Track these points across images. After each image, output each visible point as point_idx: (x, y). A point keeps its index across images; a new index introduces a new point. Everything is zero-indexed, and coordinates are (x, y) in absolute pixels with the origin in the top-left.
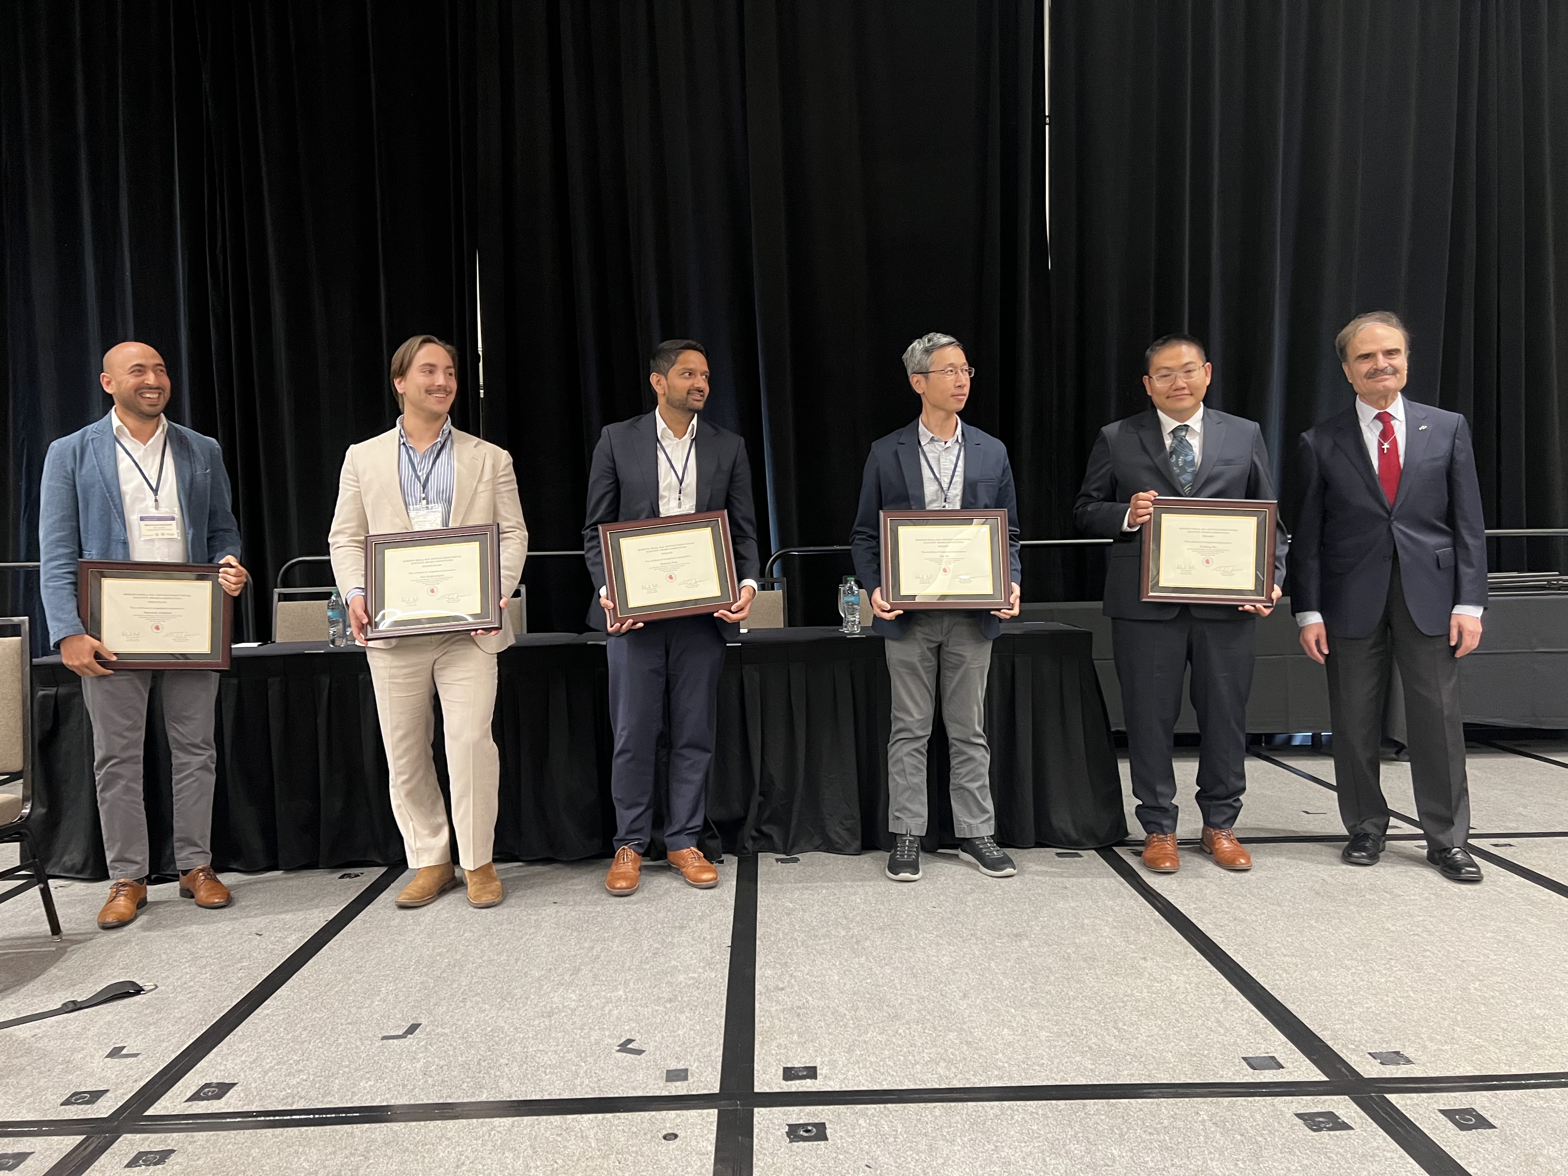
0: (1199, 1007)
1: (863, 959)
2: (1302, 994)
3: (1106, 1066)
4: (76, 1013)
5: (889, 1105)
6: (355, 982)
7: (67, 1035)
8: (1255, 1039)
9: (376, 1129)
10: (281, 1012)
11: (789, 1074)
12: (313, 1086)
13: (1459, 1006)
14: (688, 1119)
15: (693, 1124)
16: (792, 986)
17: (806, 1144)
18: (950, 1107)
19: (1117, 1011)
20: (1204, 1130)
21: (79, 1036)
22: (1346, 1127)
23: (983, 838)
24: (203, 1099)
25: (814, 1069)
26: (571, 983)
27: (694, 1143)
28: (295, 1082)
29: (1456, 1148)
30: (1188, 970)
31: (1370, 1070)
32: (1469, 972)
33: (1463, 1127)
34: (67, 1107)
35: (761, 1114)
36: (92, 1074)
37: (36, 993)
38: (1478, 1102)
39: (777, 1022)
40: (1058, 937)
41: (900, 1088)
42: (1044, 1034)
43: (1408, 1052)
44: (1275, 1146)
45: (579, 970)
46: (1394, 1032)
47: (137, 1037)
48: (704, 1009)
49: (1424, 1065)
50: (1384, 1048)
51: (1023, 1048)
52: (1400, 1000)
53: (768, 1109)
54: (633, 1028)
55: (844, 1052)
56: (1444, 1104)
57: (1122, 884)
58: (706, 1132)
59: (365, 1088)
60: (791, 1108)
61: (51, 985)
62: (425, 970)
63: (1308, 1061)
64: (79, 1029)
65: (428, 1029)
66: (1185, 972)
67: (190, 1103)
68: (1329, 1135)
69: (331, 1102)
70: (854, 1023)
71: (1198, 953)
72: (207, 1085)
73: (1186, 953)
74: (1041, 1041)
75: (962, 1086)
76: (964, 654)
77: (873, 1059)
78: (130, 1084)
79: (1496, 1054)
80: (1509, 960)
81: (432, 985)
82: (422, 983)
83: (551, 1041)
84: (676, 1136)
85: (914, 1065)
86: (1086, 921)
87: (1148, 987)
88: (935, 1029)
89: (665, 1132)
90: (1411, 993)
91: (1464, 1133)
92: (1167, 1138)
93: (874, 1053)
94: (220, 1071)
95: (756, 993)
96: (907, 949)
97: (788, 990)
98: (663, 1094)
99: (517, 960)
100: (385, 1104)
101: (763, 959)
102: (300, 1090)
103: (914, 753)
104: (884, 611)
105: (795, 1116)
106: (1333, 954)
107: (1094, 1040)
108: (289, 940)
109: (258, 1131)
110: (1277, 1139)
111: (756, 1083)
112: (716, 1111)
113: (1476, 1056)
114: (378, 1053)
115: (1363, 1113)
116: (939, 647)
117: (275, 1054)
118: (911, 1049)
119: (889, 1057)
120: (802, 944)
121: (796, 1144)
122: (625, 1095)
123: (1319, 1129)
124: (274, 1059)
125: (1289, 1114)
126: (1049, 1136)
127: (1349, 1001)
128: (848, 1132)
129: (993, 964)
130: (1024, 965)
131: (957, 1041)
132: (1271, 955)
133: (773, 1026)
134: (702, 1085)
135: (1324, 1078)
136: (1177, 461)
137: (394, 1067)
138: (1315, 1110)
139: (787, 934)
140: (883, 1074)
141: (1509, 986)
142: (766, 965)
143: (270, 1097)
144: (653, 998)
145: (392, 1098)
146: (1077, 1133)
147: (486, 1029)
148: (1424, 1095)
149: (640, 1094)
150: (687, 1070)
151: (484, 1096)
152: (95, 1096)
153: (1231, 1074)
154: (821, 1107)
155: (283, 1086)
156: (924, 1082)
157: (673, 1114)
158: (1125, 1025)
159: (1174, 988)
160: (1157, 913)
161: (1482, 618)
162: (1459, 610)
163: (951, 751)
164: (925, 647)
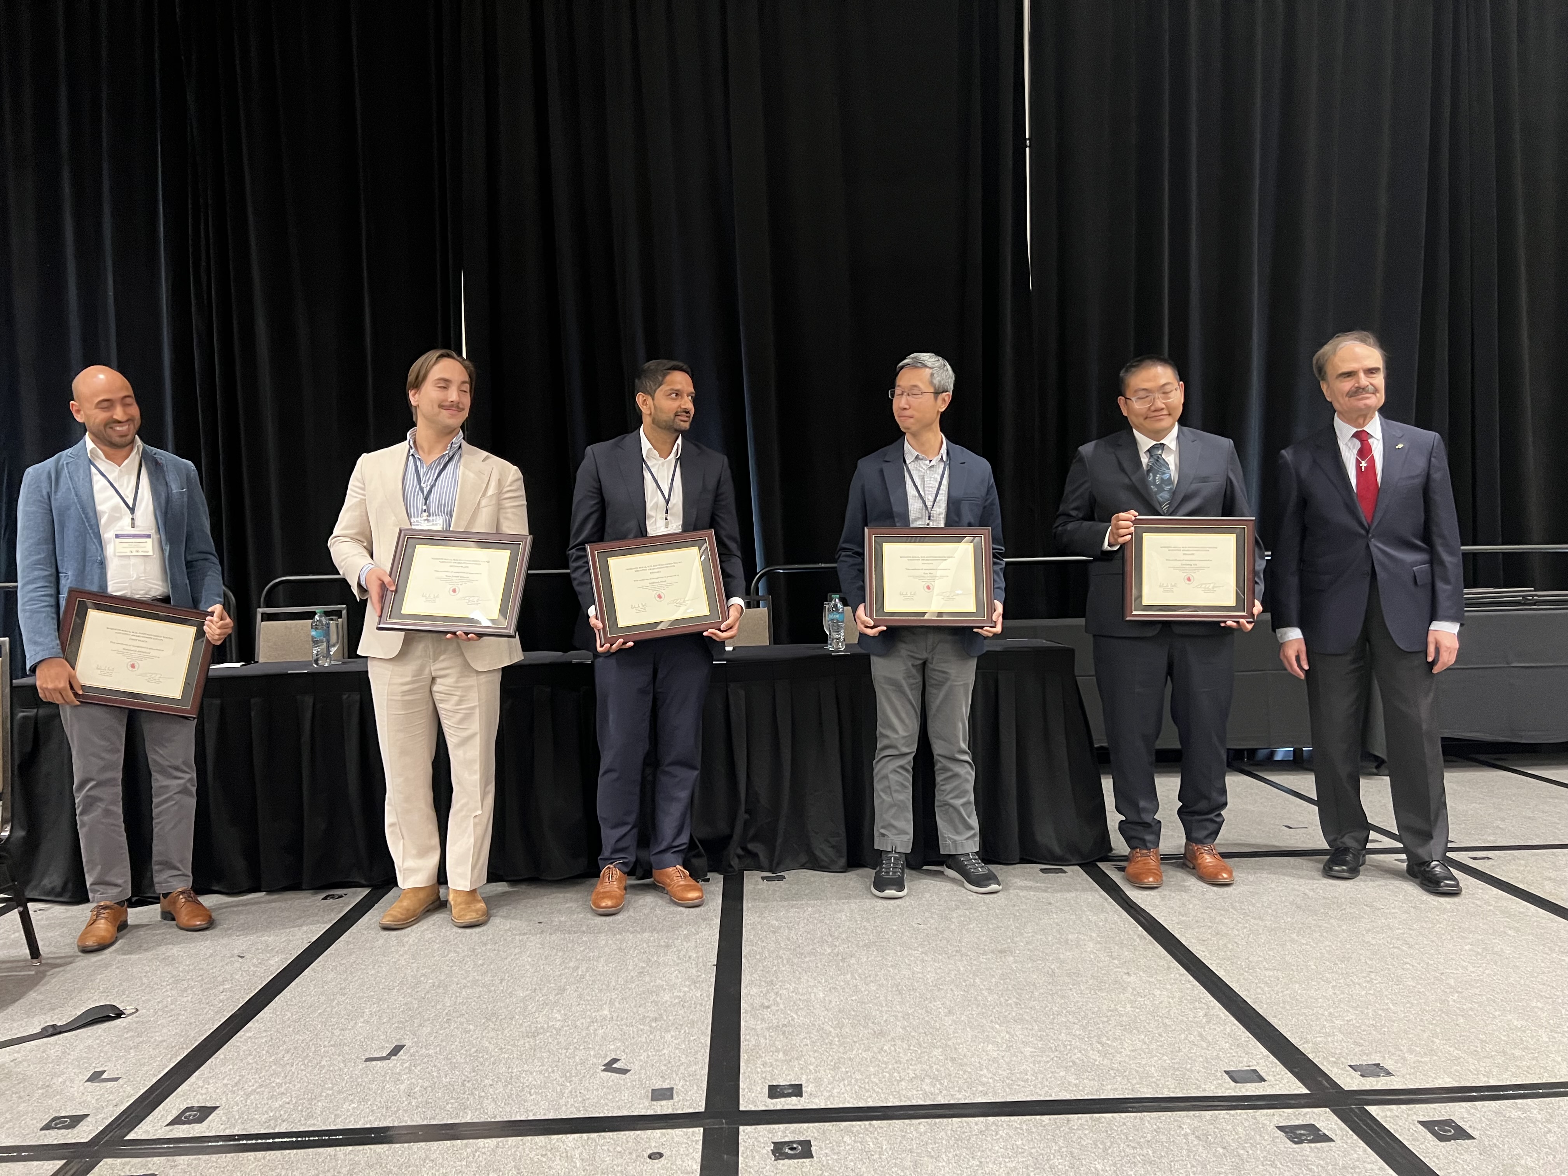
0: (1182, 1021)
1: (849, 977)
2: (1283, 1008)
3: (1090, 1080)
4: (56, 1037)
5: (874, 1122)
6: (339, 1004)
7: (46, 1059)
8: (1237, 1052)
9: (359, 1151)
10: (264, 1035)
11: (775, 1092)
12: (295, 1108)
13: (1438, 1018)
14: (673, 1138)
15: (678, 1143)
16: (778, 1005)
17: (791, 1161)
18: (935, 1123)
19: (1101, 1026)
20: (1187, 1143)
21: (58, 1061)
22: (1327, 1139)
23: (968, 854)
24: (184, 1123)
25: (800, 1086)
26: (556, 1002)
27: (679, 1162)
28: (277, 1106)
29: (1435, 1159)
30: (1171, 985)
31: (1351, 1082)
32: (1447, 984)
33: (1442, 1138)
34: (47, 1132)
35: (746, 1132)
36: (72, 1099)
37: (15, 1017)
38: (1457, 1113)
39: (762, 1040)
40: (1043, 952)
41: (885, 1105)
42: (1028, 1050)
43: (1388, 1064)
44: (1257, 1160)
45: (564, 990)
46: (1374, 1045)
47: (117, 1061)
48: (689, 1028)
49: (1403, 1077)
50: (1365, 1061)
51: (1008, 1064)
52: (1380, 1012)
53: (754, 1127)
54: (618, 1048)
55: (829, 1069)
56: (1424, 1115)
57: (1106, 900)
58: (691, 1151)
59: (348, 1110)
60: (776, 1126)
61: (30, 1009)
62: (409, 991)
63: (1290, 1074)
64: (59, 1053)
65: (412, 1051)
66: (1169, 987)
67: (171, 1127)
68: (1310, 1147)
69: (314, 1125)
70: (839, 1041)
71: (1181, 968)
72: (189, 1109)
73: (1169, 968)
74: (1025, 1057)
75: (947, 1102)
76: (949, 671)
77: (859, 1077)
78: (111, 1108)
79: (1474, 1065)
81: (416, 1006)
82: (406, 1004)
83: (536, 1061)
84: (661, 1155)
85: (899, 1082)
86: (1070, 936)
87: (1131, 1002)
88: (920, 1045)
89: (650, 1152)
90: (1391, 1006)
91: (1443, 1144)
92: (1150, 1152)
93: (859, 1071)
94: (202, 1094)
95: (742, 1011)
96: (892, 966)
97: (774, 1008)
98: (648, 1114)
99: (502, 980)
100: (368, 1126)
101: (748, 977)
102: (282, 1113)
103: (899, 770)
104: (867, 627)
105: (780, 1134)
106: (1314, 967)
107: (1079, 1055)
108: (271, 962)
109: (241, 1154)
110: (1259, 1152)
111: (741, 1102)
112: (702, 1129)
113: (1455, 1068)
114: (362, 1075)
115: (1343, 1125)
116: (924, 664)
117: (257, 1076)
118: (896, 1066)
119: (874, 1074)
120: (788, 962)
121: (781, 1162)
122: (610, 1115)
123: (1301, 1142)
124: (256, 1082)
125: (1271, 1127)
126: (1033, 1151)
127: (1330, 1013)
128: (833, 1149)
129: (977, 980)
130: (1008, 980)
131: (941, 1058)
132: (1253, 968)
133: (758, 1045)
134: (687, 1103)
135: (1305, 1091)
136: (1154, 479)
137: (378, 1089)
138: (1297, 1123)
139: (773, 952)
140: (868, 1091)
141: (1488, 999)
142: (752, 983)
143: (252, 1120)
144: (638, 1018)
145: (375, 1120)
146: (1061, 1148)
147: (470, 1050)
148: (1404, 1107)
149: (626, 1113)
150: (672, 1089)
151: (469, 1117)
152: (75, 1121)
153: (1213, 1087)
154: (806, 1125)
155: (265, 1109)
156: (909, 1099)
157: (658, 1133)
158: (1108, 1040)
159: (1157, 1003)
160: (1140, 928)
161: (1459, 633)
162: (1436, 626)
163: (936, 768)
164: (910, 664)
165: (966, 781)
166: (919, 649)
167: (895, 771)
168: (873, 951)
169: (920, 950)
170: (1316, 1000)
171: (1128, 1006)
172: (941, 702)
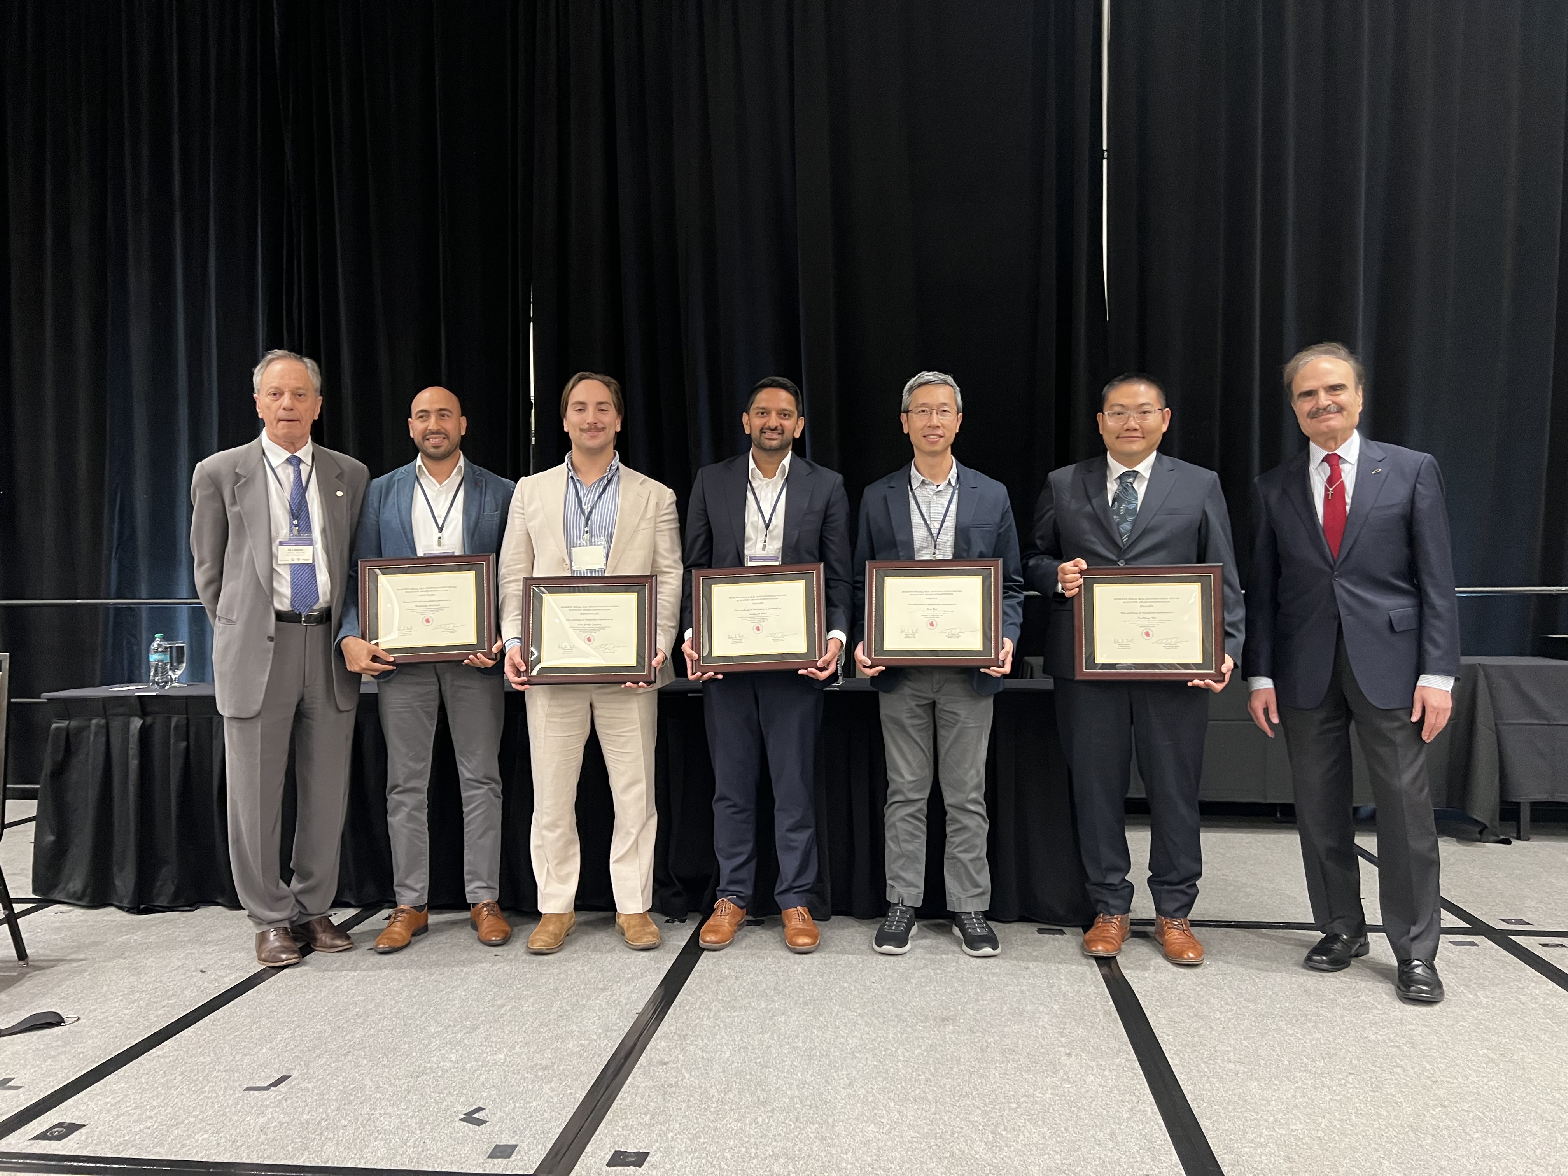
0: (1101, 1114)
1: (767, 1036)
6: (258, 1028)
11: (617, 1158)
12: (152, 1134)
16: (677, 1062)
19: (1006, 1113)
23: (970, 913)
24: (47, 1139)
25: (648, 1154)
26: (460, 1042)
28: (138, 1129)
32: (1435, 1094)
42: (909, 1135)
45: (477, 1028)
47: (30, 1069)
48: (573, 1080)
52: (1336, 1123)
54: (490, 1096)
55: (688, 1138)
59: (197, 1141)
62: (331, 1018)
65: (294, 1082)
67: (33, 1142)
69: (158, 1153)
70: (716, 1107)
72: (59, 1125)
73: (1119, 1051)
74: (903, 1142)
76: (960, 712)
77: (712, 1149)
80: (1491, 1083)
81: (327, 1035)
82: (319, 1033)
83: (403, 1104)
86: (1029, 1007)
87: (1055, 1088)
88: (797, 1119)
93: (716, 1142)
94: (79, 1111)
95: (636, 1067)
96: (819, 1027)
97: (671, 1065)
99: (421, 1014)
101: (665, 1029)
102: (138, 1137)
103: (910, 818)
104: (864, 667)
106: (1286, 1063)
107: (963, 1146)
108: (226, 979)
111: (576, 1166)
114: (233, 1105)
116: (934, 704)
117: (139, 1097)
118: (759, 1140)
119: (732, 1148)
120: (714, 1015)
122: (438, 1170)
124: (135, 1103)
127: (1276, 1120)
129: (900, 1051)
130: (933, 1053)
132: (1215, 1059)
133: (631, 1104)
134: (521, 1163)
136: (1119, 508)
137: (238, 1121)
139: (705, 1003)
140: (714, 1166)
141: (1475, 1116)
144: (527, 1065)
145: (215, 1153)
147: (349, 1086)
149: (454, 1169)
150: (516, 1146)
155: (125, 1132)
158: (1005, 1130)
159: (1083, 1090)
160: (1111, 1003)
161: (1454, 690)
162: (1425, 681)
163: (947, 817)
164: (913, 704)
165: (976, 835)
166: (926, 689)
167: (903, 819)
168: (809, 1009)
169: (859, 1011)
170: (1269, 1103)
171: (1049, 1092)
172: (951, 746)
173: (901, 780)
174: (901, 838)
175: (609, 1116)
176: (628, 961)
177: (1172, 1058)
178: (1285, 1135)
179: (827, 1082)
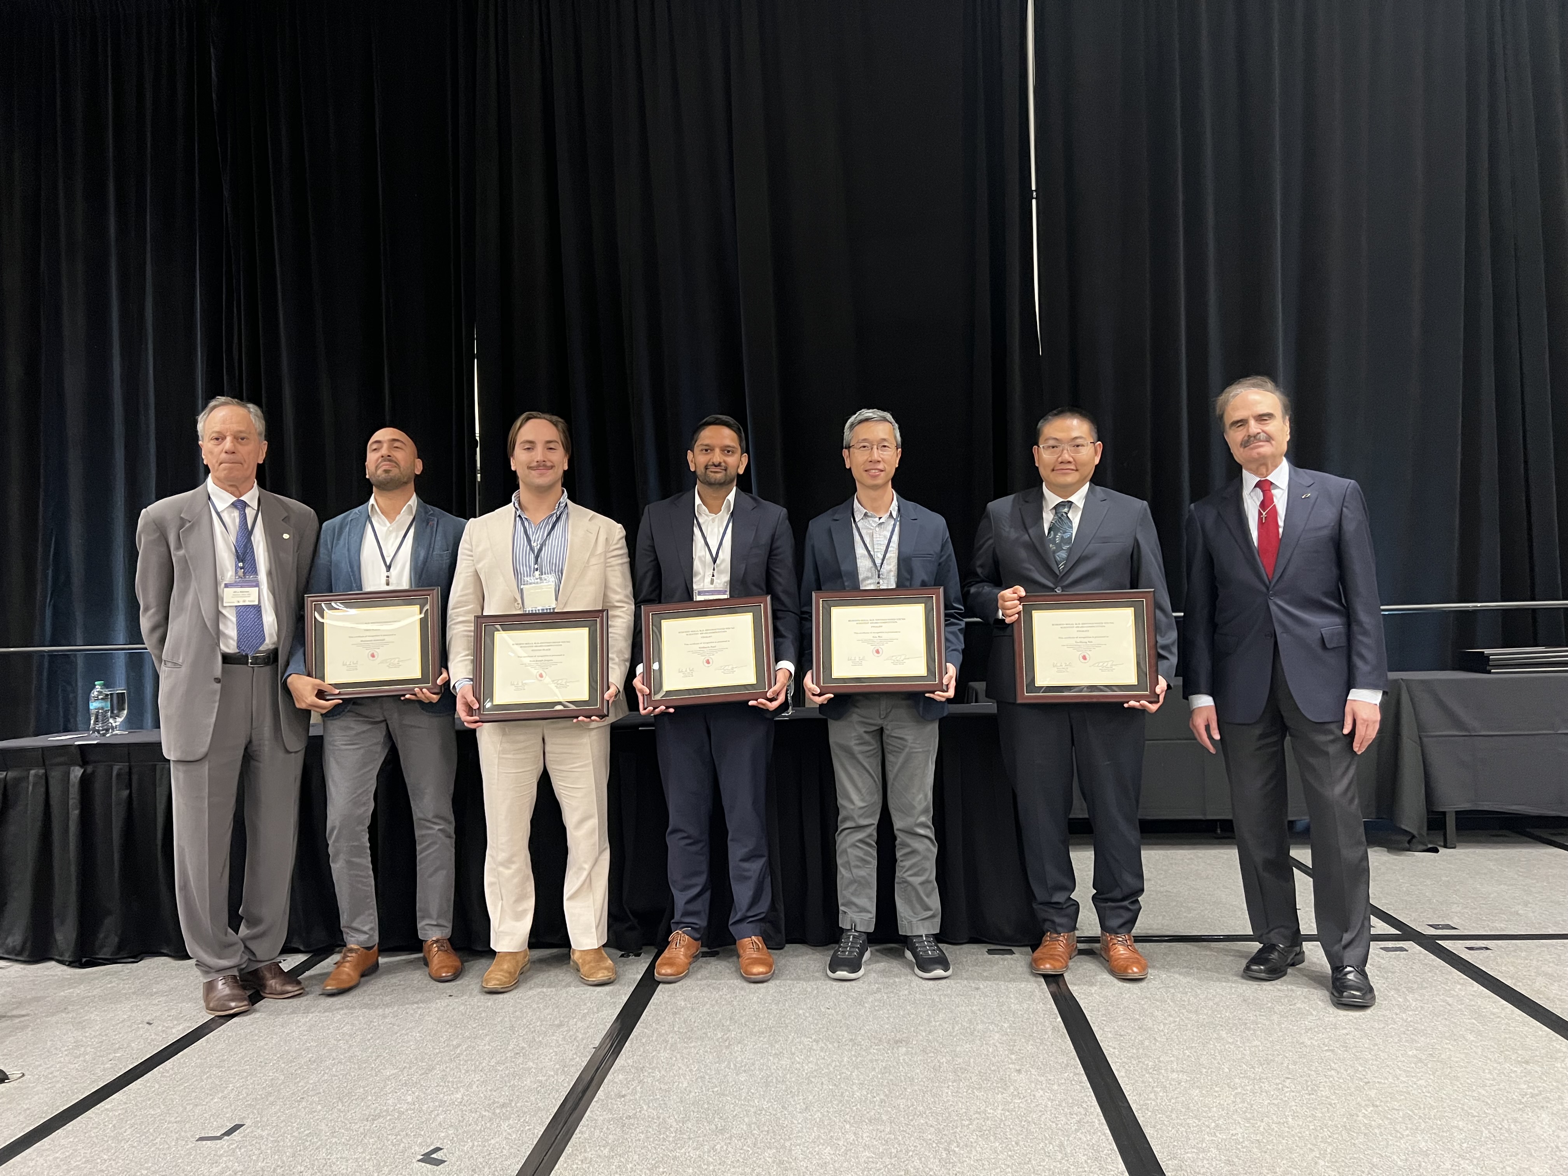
0: (1050, 1128)
1: (724, 1065)
2: (1168, 1117)
6: (209, 1077)
10: (121, 1107)
13: (1336, 1136)
16: (635, 1094)
19: (959, 1130)
23: (921, 936)
26: (416, 1084)
30: (1059, 1086)
32: (1367, 1095)
39: (597, 1132)
45: (433, 1069)
48: (531, 1117)
52: (1274, 1126)
54: (448, 1136)
62: (283, 1065)
65: (248, 1131)
70: (674, 1137)
71: (1078, 1066)
73: (1067, 1065)
76: (906, 737)
80: (1420, 1082)
81: (280, 1082)
82: (272, 1079)
83: (359, 1146)
86: (979, 1027)
87: (1005, 1104)
88: (755, 1145)
90: (1289, 1119)
96: (775, 1054)
97: (629, 1097)
99: (378, 1057)
101: (622, 1062)
104: (814, 695)
106: (1227, 1070)
107: (917, 1163)
108: (170, 1031)
114: (186, 1155)
116: (881, 730)
117: (89, 1151)
127: (1217, 1125)
129: (855, 1074)
130: (887, 1075)
133: (589, 1137)
136: (1055, 538)
137: (191, 1171)
139: (662, 1036)
141: (1405, 1114)
142: (622, 1069)
144: (487, 1103)
147: (302, 1131)
158: (958, 1146)
159: (1033, 1105)
160: (1059, 1019)
161: (1381, 703)
162: (1354, 694)
163: (897, 842)
164: (861, 730)
165: (925, 858)
166: (874, 715)
167: (854, 845)
168: (764, 1038)
169: (814, 1037)
170: (1210, 1109)
171: (1000, 1108)
172: (899, 771)
173: (852, 807)
174: (852, 864)
175: (568, 1150)
176: (583, 997)
177: (1118, 1070)
178: (1226, 1140)
179: (783, 1107)
